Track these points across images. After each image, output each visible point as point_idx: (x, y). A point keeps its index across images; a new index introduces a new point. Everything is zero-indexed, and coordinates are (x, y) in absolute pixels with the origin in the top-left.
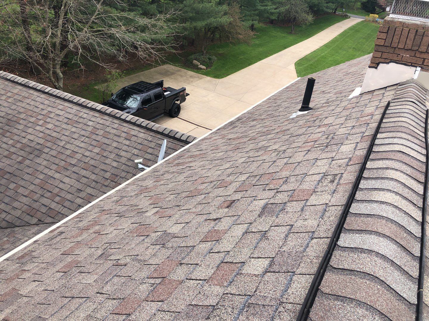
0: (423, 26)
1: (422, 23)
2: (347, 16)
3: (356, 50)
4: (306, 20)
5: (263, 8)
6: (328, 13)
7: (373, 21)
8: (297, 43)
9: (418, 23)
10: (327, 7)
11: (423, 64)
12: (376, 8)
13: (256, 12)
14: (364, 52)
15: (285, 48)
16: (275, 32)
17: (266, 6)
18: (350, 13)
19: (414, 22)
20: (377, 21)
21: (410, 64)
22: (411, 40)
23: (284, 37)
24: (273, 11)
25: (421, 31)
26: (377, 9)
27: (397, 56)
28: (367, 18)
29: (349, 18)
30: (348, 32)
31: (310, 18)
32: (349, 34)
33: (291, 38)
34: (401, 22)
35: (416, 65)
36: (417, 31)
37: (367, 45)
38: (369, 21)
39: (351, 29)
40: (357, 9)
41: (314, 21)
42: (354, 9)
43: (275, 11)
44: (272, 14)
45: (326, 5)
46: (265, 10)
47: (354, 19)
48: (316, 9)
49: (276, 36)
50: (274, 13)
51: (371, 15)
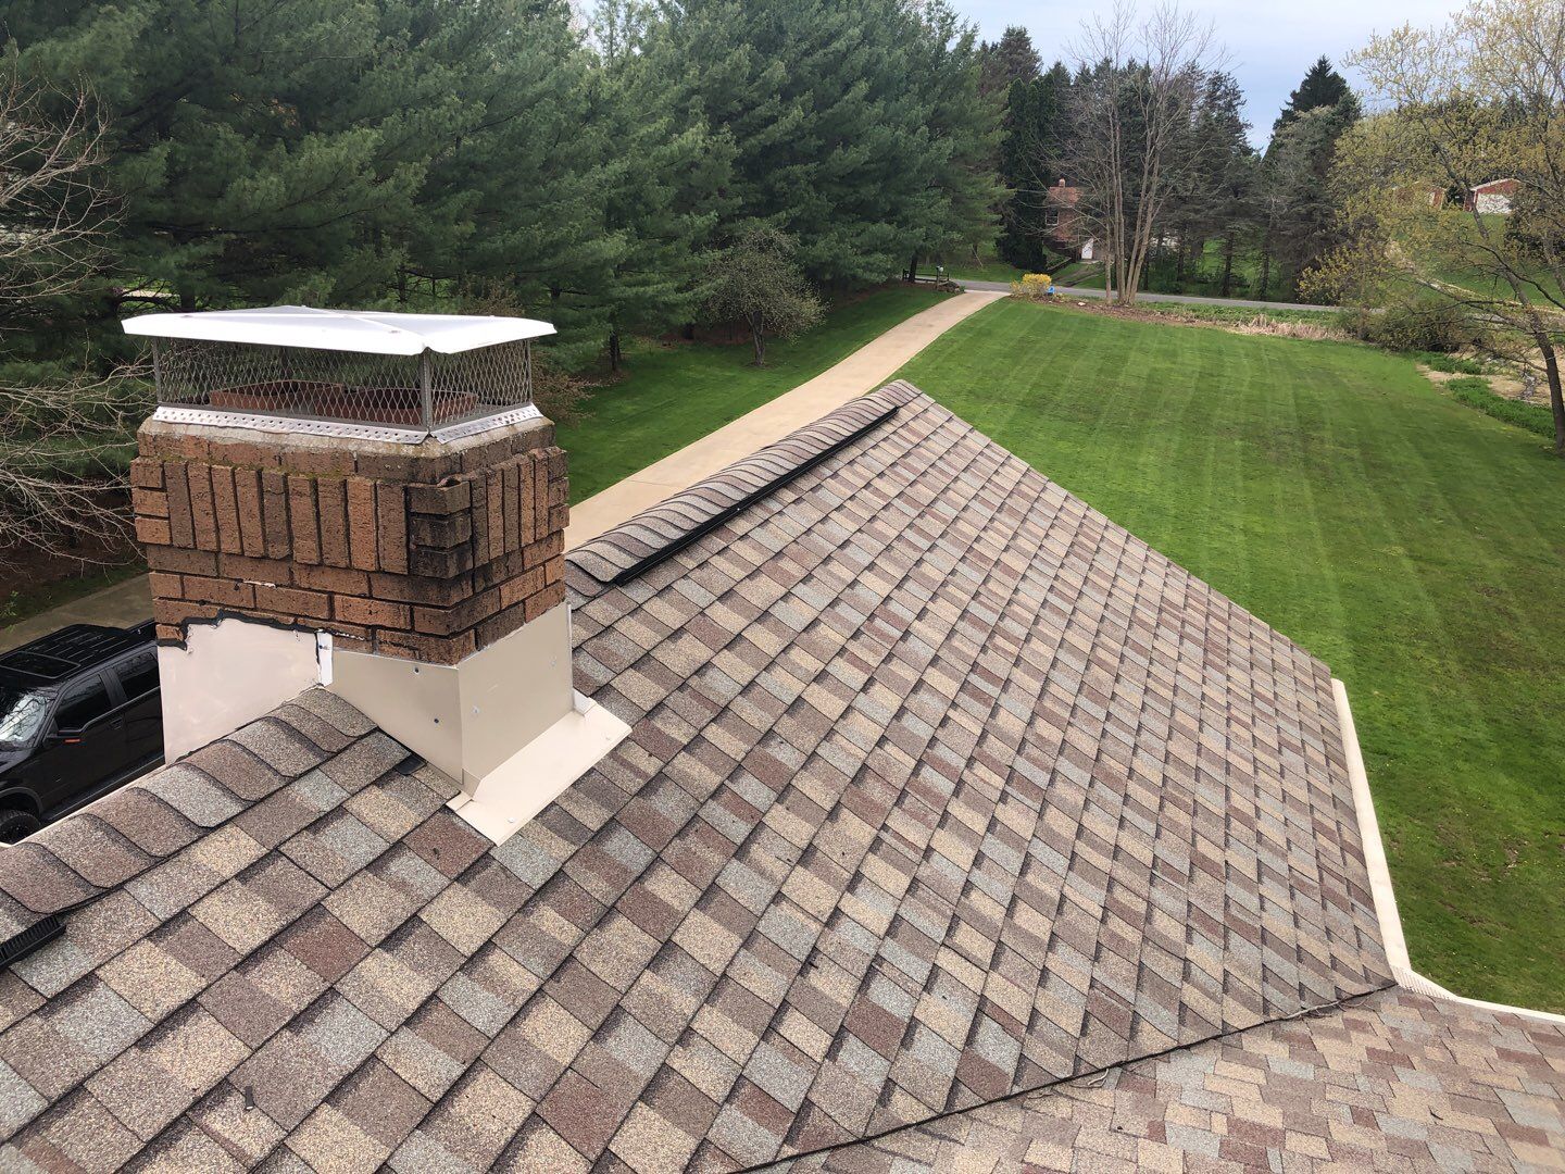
0: (276, 451)
1: (268, 438)
2: (954, 286)
3: (978, 397)
4: (798, 316)
5: (631, 292)
6: (875, 286)
7: (1038, 296)
8: (772, 398)
9: (257, 438)
10: (868, 267)
11: (331, 618)
12: (1045, 251)
13: (607, 310)
14: (1004, 401)
15: (729, 419)
16: (700, 368)
17: (645, 283)
18: (964, 275)
19: (239, 436)
20: (1050, 294)
21: (292, 620)
22: (250, 515)
23: (731, 380)
24: (673, 297)
25: (273, 472)
26: (1052, 257)
27: (237, 588)
28: (1015, 285)
29: (962, 291)
30: (953, 341)
31: (810, 308)
32: (955, 346)
33: (754, 380)
34: (197, 441)
35: (311, 623)
36: (259, 474)
37: (1015, 378)
38: (1026, 295)
39: (960, 329)
40: (988, 261)
41: (827, 315)
42: (978, 264)
43: (680, 296)
44: (671, 307)
45: (862, 260)
46: (638, 297)
47: (975, 295)
48: (828, 277)
49: (702, 380)
50: (676, 305)
51: (1029, 277)
